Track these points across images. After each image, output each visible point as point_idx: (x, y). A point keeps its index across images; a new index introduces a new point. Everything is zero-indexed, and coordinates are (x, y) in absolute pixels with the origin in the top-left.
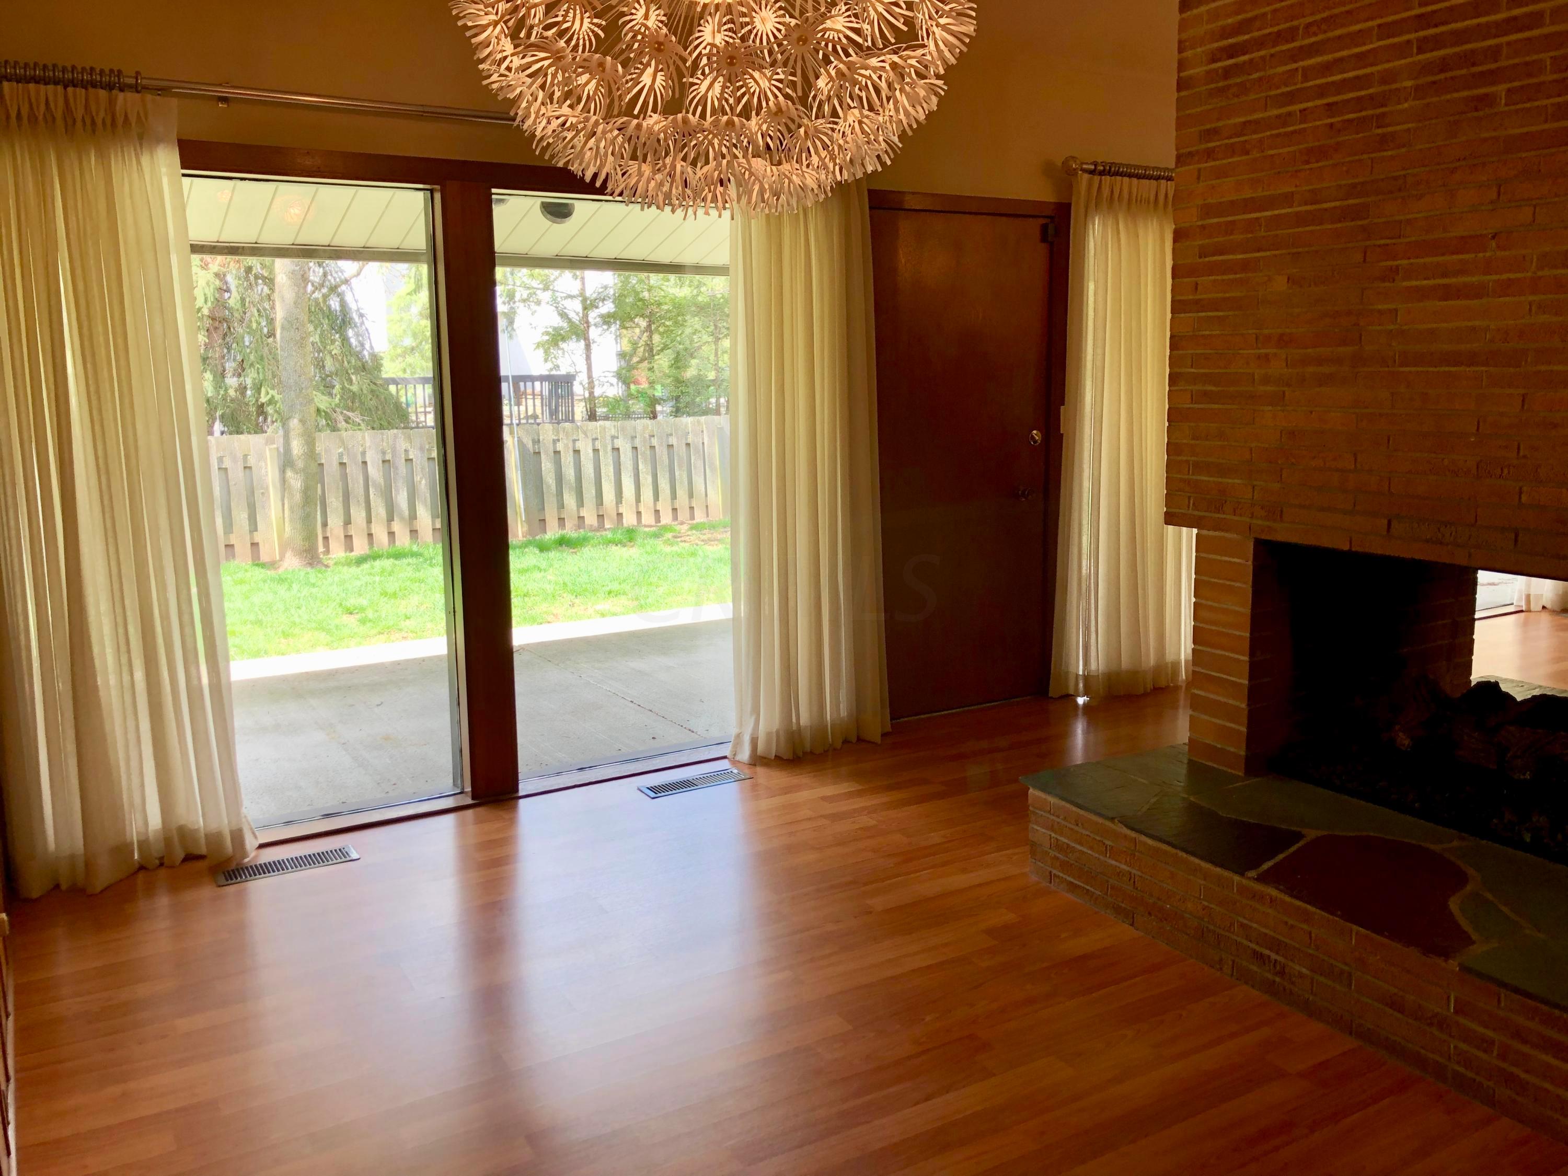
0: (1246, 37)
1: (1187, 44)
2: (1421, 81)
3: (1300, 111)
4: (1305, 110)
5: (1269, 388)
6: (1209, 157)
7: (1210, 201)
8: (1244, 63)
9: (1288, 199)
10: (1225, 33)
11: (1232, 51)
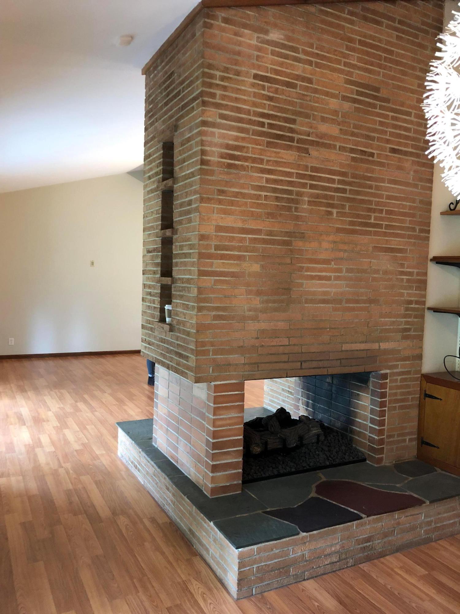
0: (239, 153)
1: (207, 143)
2: (311, 199)
3: (265, 196)
4: (267, 195)
5: (251, 313)
6: (220, 203)
7: (221, 224)
8: (238, 165)
9: (258, 232)
10: (228, 147)
11: (232, 157)
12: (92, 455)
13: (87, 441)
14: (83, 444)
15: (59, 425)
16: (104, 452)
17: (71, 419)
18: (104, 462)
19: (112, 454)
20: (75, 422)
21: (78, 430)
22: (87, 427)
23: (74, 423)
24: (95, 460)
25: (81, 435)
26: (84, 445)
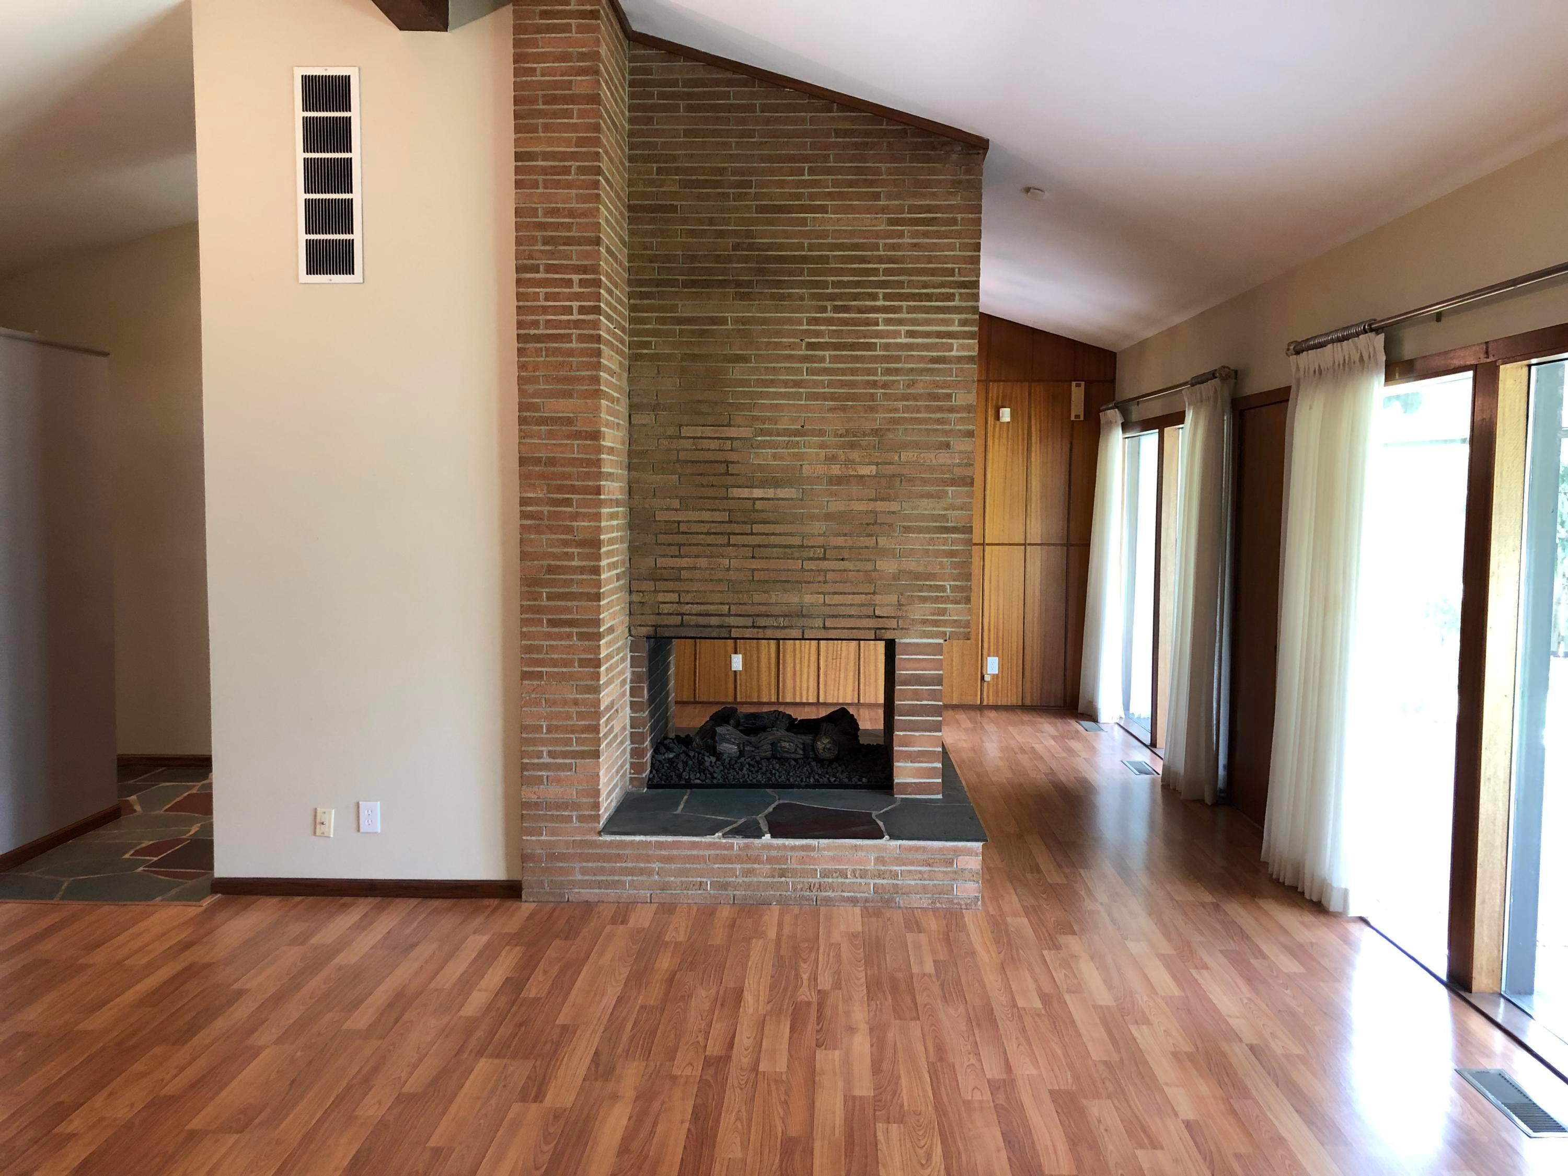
12: (1039, 918)
13: (1045, 953)
14: (1057, 947)
15: (1133, 1029)
16: (1009, 919)
17: (1095, 1057)
18: (1015, 899)
19: (992, 912)
20: (1079, 1035)
21: (1067, 998)
22: (1038, 1004)
23: (1082, 1030)
24: (1032, 906)
25: (1059, 975)
26: (1054, 945)
